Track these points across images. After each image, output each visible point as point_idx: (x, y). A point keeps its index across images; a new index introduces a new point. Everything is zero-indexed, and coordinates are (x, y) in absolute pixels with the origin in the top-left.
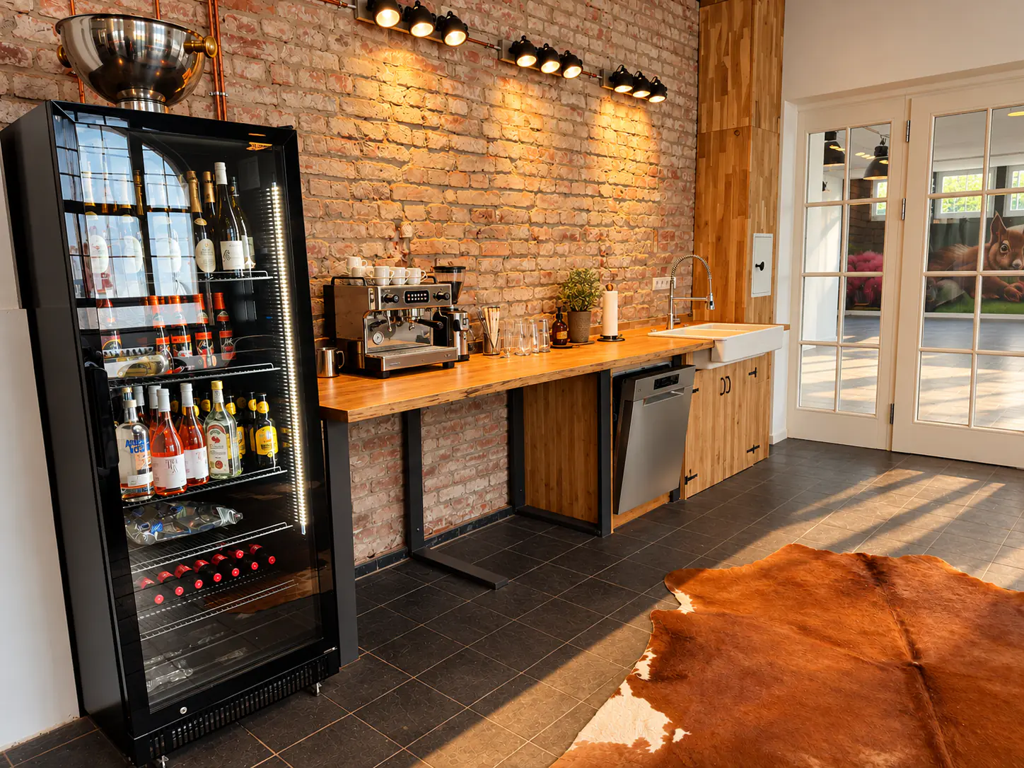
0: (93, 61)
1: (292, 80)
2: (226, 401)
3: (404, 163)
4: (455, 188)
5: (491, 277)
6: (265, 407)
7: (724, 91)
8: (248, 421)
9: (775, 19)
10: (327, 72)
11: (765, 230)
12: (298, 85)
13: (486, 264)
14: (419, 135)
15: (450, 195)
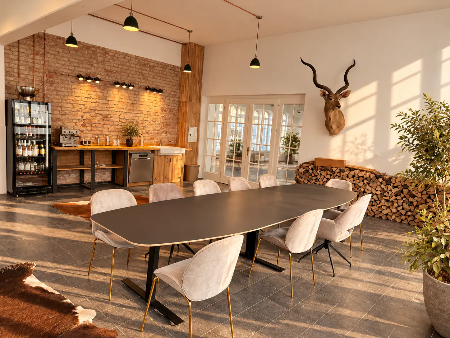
0: (20, 91)
1: (60, 90)
2: (36, 144)
3: (85, 105)
4: (98, 110)
5: (107, 129)
6: (43, 146)
7: (183, 92)
8: (40, 148)
9: (198, 76)
10: (68, 88)
11: (194, 126)
12: (61, 91)
13: (105, 126)
14: (89, 100)
15: (96, 112)
